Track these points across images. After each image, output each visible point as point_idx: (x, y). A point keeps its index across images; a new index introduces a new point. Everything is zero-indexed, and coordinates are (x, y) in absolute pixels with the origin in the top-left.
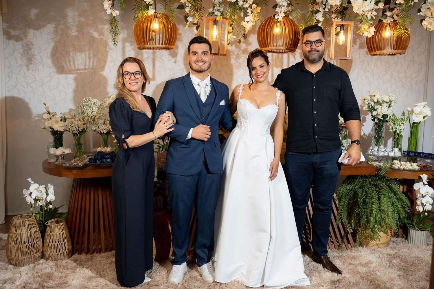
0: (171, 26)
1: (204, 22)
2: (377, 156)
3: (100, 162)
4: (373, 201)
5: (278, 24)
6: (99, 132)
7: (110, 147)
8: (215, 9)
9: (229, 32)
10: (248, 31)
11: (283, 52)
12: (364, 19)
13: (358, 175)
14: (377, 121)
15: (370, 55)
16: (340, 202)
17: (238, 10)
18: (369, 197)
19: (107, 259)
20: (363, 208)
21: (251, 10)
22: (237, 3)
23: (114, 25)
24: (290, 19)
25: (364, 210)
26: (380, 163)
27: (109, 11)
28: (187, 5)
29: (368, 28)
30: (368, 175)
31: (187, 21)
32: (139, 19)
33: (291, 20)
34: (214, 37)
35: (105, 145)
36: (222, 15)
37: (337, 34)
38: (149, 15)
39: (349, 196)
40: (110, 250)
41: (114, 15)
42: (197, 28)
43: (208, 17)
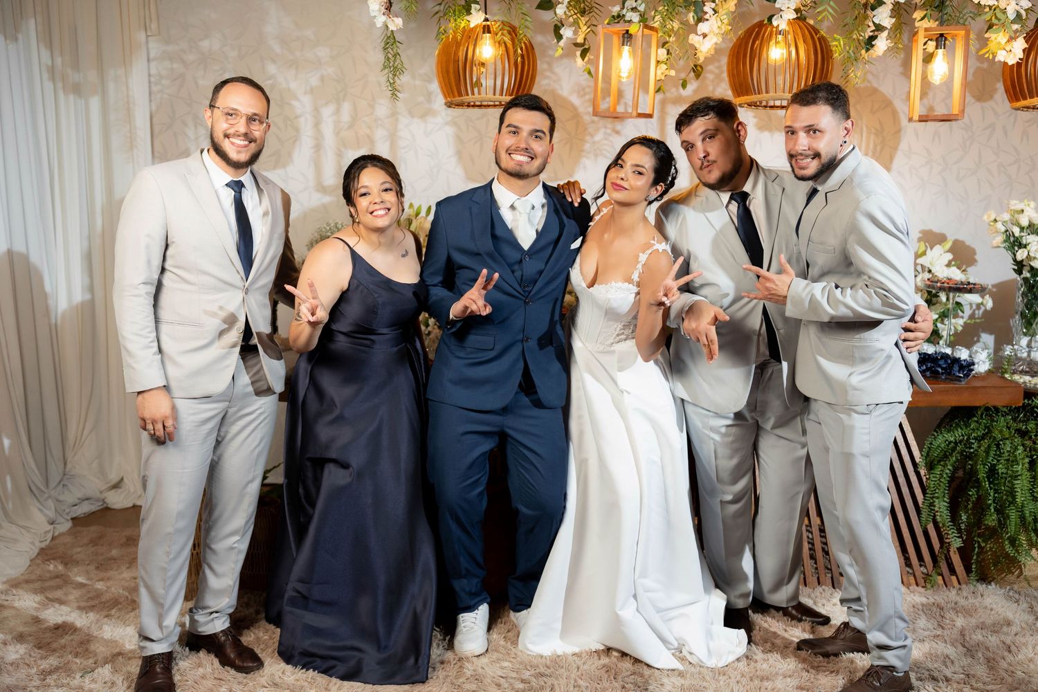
0: (521, 49)
1: (600, 39)
2: (1028, 359)
4: (1017, 471)
5: (780, 36)
8: (626, 5)
9: (658, 62)
10: (705, 58)
12: (996, 18)
13: (977, 408)
14: (1026, 274)
15: (1013, 108)
16: (932, 472)
17: (681, 7)
18: (1005, 460)
20: (991, 489)
21: (713, 5)
23: (392, 52)
24: (809, 24)
25: (992, 494)
26: (1035, 378)
27: (381, 20)
29: (1008, 41)
30: (1004, 407)
31: (559, 37)
32: (448, 37)
33: (812, 27)
34: (624, 74)
36: (643, 19)
37: (928, 58)
38: (472, 25)
39: (954, 458)
41: (392, 27)
42: (583, 55)
43: (608, 28)
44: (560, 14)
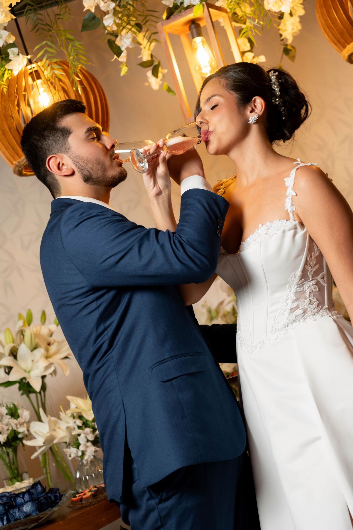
3: (7, 523)
7: (30, 477)
28: (102, 9)
35: (15, 478)
38: (15, 73)
43: (170, 23)
44: (111, 25)
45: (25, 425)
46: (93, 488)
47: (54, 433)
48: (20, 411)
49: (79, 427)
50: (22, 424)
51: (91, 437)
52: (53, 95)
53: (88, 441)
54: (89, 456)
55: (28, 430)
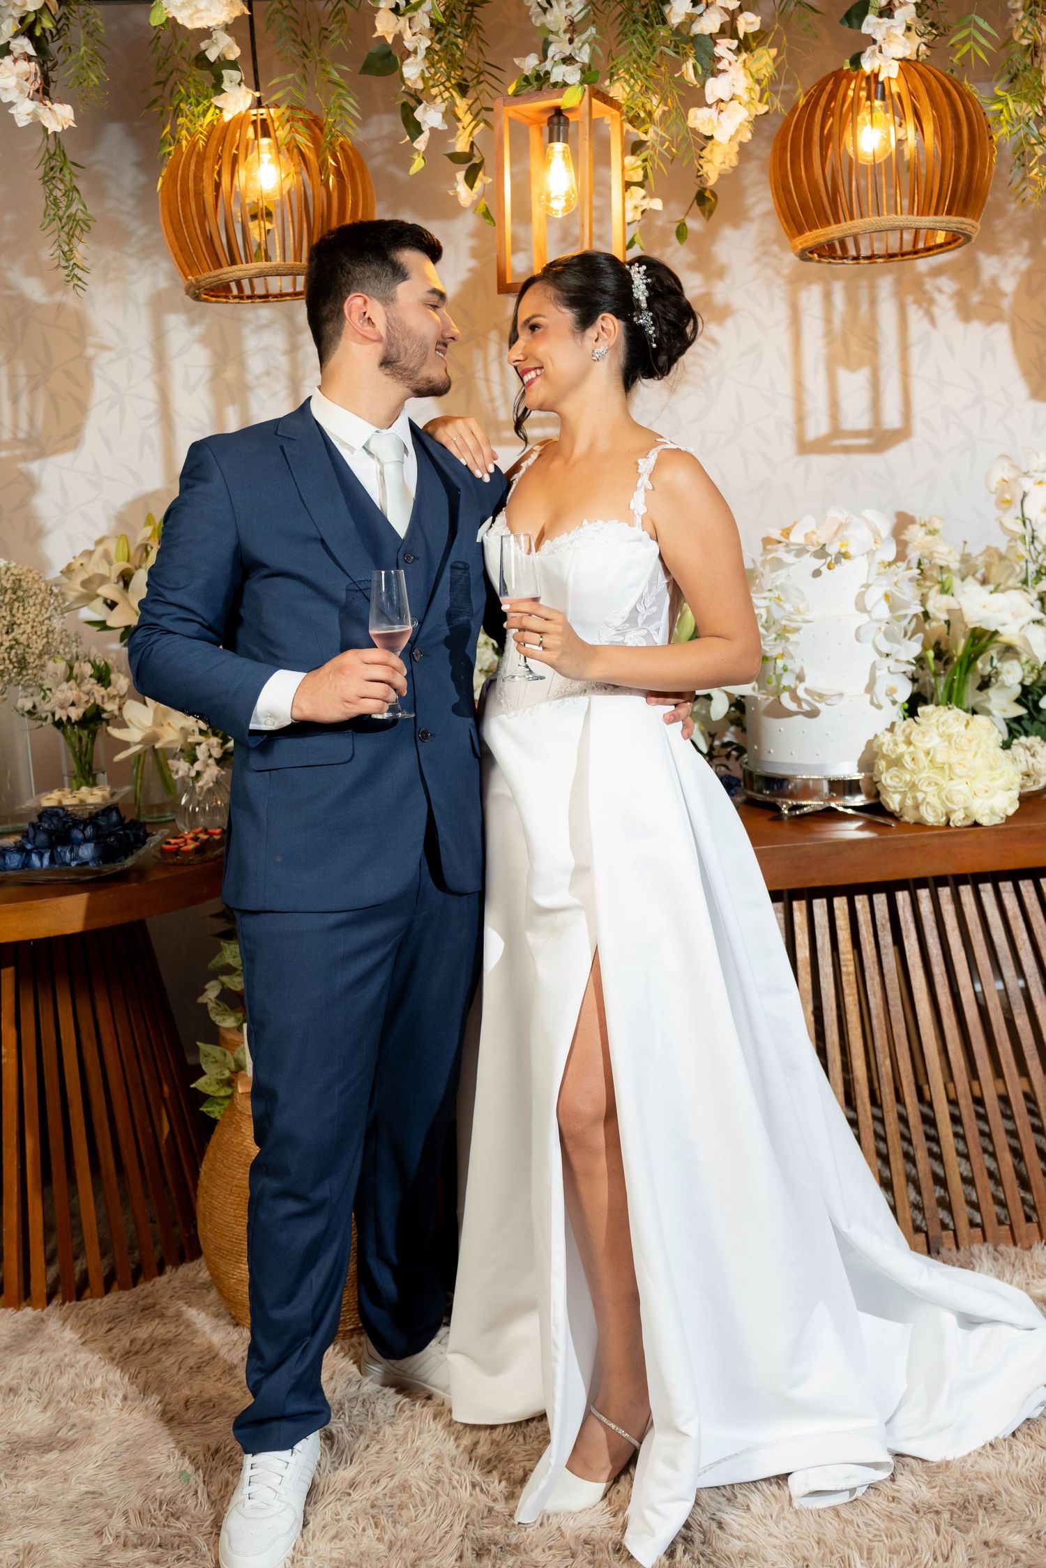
0: (335, 158)
1: (501, 129)
3: (48, 864)
6: (46, 718)
7: (109, 784)
8: (552, 51)
9: (626, 182)
10: (720, 175)
11: (903, 255)
17: (667, 47)
19: (110, 1330)
21: (735, 43)
22: (662, 13)
23: (61, 187)
27: (25, 110)
28: (406, 44)
31: (415, 129)
32: (180, 147)
34: (558, 203)
35: (84, 778)
36: (588, 81)
38: (227, 117)
40: (130, 1279)
41: (53, 127)
42: (470, 179)
43: (517, 103)
44: (413, 78)
45: (117, 700)
46: (201, 832)
47: (158, 730)
48: (113, 676)
49: (201, 732)
50: (112, 698)
51: (217, 753)
52: (283, 176)
53: (210, 756)
54: (207, 782)
55: (120, 709)
